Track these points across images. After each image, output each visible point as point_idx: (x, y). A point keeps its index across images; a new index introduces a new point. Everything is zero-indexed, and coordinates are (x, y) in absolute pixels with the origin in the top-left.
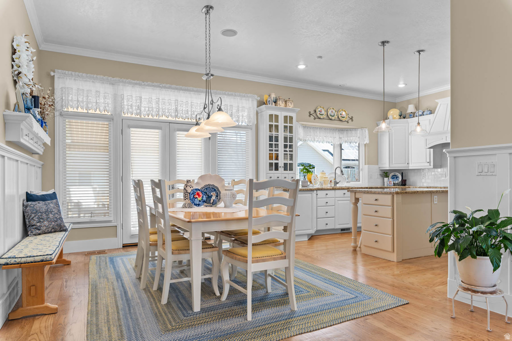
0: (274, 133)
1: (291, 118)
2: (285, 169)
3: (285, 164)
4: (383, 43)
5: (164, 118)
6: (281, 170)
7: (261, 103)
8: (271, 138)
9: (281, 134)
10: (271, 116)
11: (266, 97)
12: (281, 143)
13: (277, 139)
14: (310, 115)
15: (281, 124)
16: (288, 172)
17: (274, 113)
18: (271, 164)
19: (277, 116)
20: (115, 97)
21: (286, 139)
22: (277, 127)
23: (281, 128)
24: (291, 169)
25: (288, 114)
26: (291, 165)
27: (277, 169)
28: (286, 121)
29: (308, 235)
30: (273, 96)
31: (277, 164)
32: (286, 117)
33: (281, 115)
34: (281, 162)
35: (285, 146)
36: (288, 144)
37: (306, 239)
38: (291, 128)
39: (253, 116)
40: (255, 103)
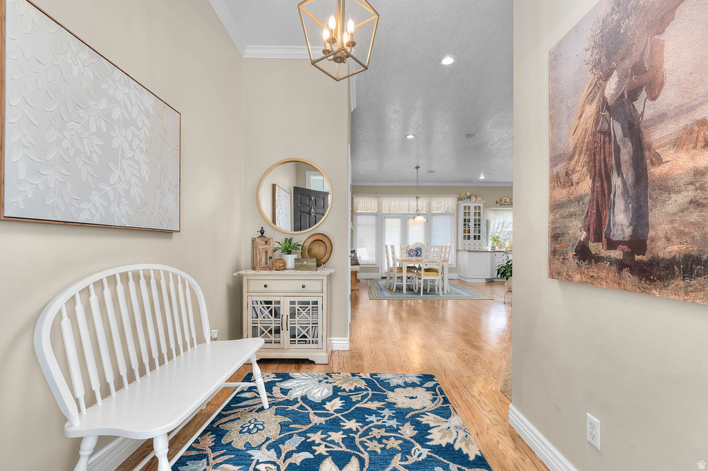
0: (467, 217)
1: (479, 207)
2: (475, 238)
3: (475, 236)
5: (403, 212)
6: (472, 239)
7: (460, 199)
8: (465, 220)
9: (472, 217)
10: (465, 207)
11: (463, 195)
12: (472, 223)
13: (469, 221)
14: (497, 203)
15: (472, 211)
16: (477, 240)
17: (467, 205)
18: (465, 236)
19: (469, 207)
20: (378, 203)
21: (475, 220)
22: (469, 213)
23: (472, 214)
24: (479, 239)
25: (477, 205)
26: (479, 236)
27: (469, 239)
28: (475, 209)
30: (468, 194)
31: (469, 236)
32: (475, 207)
33: (472, 206)
34: (472, 235)
35: (475, 225)
36: (477, 223)
37: (484, 281)
38: (479, 213)
39: (454, 207)
40: (456, 199)
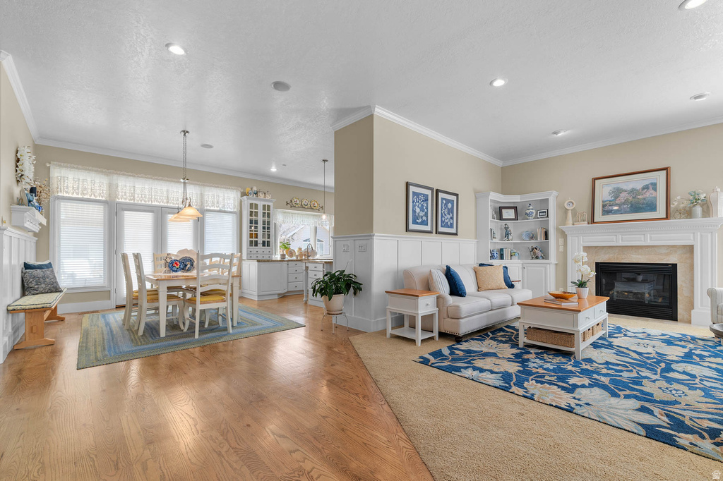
0: (254, 218)
1: (269, 206)
2: (264, 245)
3: (264, 242)
4: (324, 161)
6: (260, 245)
7: (244, 194)
8: (251, 222)
9: (260, 219)
10: (251, 205)
11: (248, 190)
12: (260, 225)
13: (256, 223)
14: (287, 204)
15: (260, 211)
16: (266, 247)
17: (254, 202)
18: (251, 242)
19: (256, 205)
20: (110, 186)
21: (264, 222)
22: (256, 213)
23: (260, 215)
24: (268, 245)
25: (267, 203)
26: (268, 242)
27: (256, 245)
28: (264, 209)
29: (279, 294)
30: (255, 189)
31: (256, 242)
32: (264, 206)
33: (260, 204)
34: (260, 240)
35: (264, 228)
36: (266, 226)
37: (276, 297)
38: (269, 214)
39: (237, 203)
40: (239, 194)
